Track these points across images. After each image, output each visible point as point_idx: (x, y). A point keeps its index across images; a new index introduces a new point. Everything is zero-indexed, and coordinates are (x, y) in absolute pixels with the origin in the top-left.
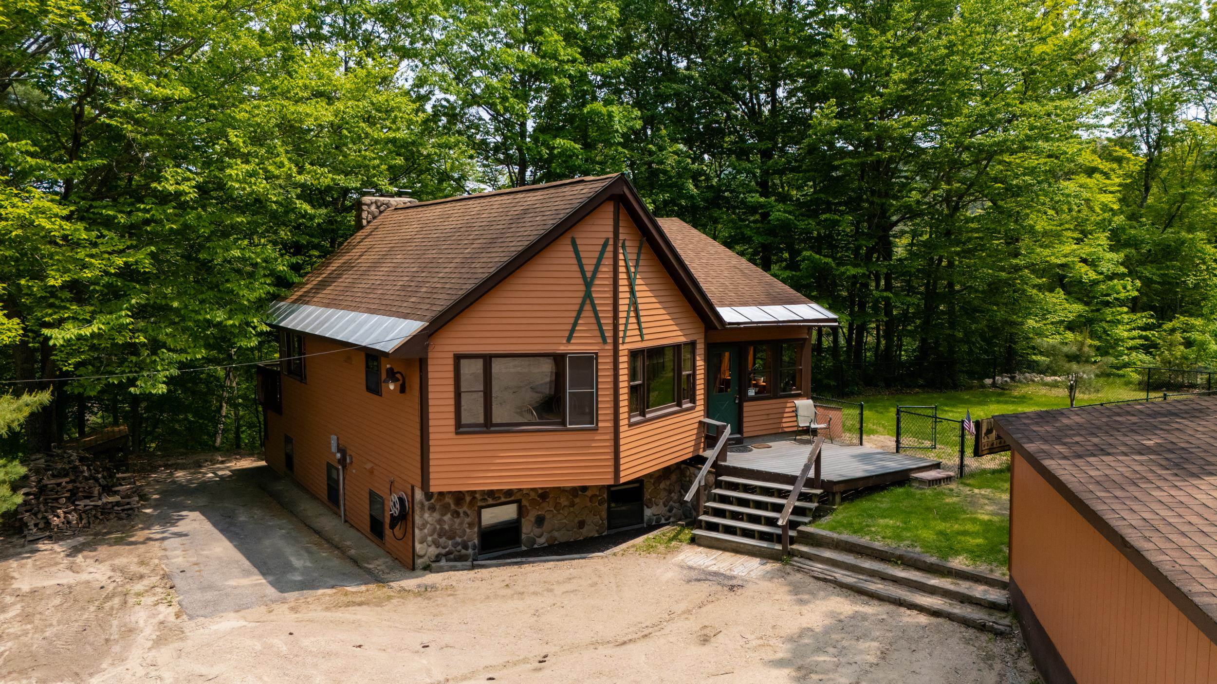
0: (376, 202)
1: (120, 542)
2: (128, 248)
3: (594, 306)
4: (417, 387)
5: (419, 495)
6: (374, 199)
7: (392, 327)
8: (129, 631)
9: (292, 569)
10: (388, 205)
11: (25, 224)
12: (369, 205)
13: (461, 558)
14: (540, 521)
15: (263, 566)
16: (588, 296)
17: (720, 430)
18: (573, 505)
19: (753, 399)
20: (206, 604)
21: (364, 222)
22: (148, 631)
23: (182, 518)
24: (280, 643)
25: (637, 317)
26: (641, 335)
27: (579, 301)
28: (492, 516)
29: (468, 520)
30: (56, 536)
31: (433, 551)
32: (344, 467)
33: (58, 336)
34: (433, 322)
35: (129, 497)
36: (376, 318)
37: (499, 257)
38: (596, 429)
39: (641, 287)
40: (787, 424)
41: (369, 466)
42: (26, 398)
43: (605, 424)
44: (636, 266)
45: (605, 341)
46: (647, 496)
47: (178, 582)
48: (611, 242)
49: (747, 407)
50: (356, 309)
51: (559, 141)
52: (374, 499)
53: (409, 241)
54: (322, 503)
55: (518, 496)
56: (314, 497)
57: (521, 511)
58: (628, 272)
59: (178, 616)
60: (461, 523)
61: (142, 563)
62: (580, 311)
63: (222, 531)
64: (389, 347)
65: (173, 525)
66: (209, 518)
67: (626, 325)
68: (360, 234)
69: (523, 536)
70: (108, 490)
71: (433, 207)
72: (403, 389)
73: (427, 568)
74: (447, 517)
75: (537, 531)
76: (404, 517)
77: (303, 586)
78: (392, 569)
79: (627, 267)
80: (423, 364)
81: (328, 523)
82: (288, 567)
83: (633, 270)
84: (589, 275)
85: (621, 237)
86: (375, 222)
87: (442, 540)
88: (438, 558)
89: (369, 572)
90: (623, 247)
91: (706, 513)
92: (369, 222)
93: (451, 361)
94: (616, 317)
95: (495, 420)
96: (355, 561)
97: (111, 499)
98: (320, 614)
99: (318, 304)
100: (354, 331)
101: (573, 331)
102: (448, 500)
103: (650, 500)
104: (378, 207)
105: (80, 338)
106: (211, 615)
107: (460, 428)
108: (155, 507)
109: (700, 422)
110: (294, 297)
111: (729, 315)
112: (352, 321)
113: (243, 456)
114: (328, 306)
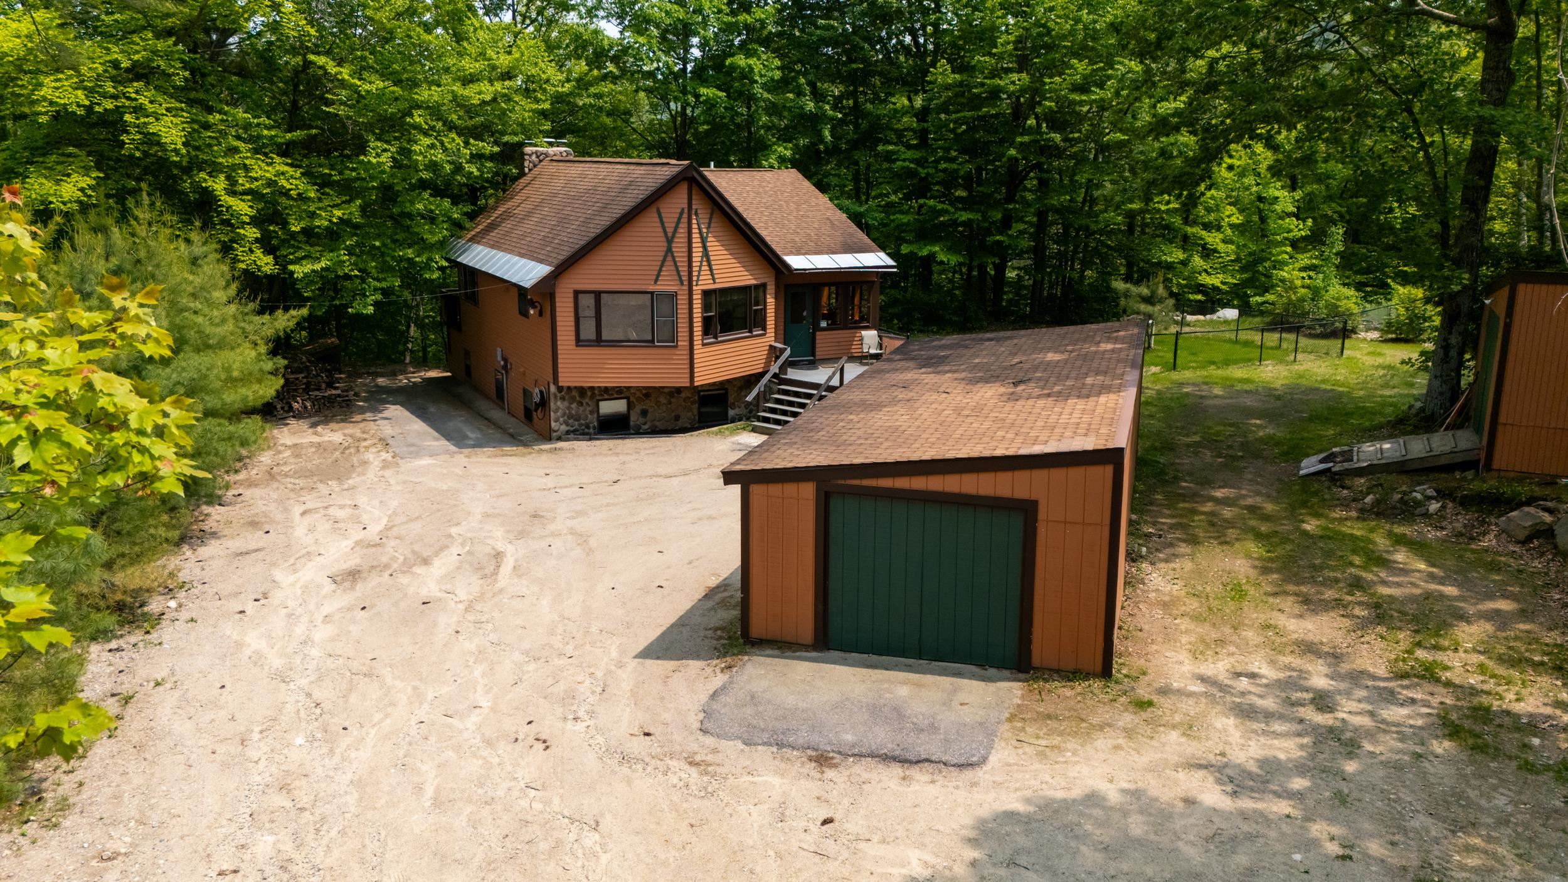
0: (536, 152)
1: (343, 421)
2: (343, 202)
3: (673, 257)
4: (549, 313)
5: (553, 389)
6: (534, 149)
7: (533, 269)
8: (365, 463)
9: (467, 437)
10: (546, 155)
11: (271, 183)
12: (530, 155)
13: (583, 434)
14: (644, 413)
15: (448, 437)
16: (669, 250)
17: (782, 351)
18: (670, 403)
19: (824, 329)
20: (411, 453)
21: (526, 170)
22: (377, 463)
23: (387, 409)
24: (459, 471)
25: (710, 265)
26: (714, 279)
27: (663, 254)
28: (609, 407)
29: (589, 409)
30: (298, 416)
31: (564, 428)
32: (507, 372)
33: (300, 270)
34: (557, 267)
35: (347, 391)
36: (524, 261)
37: (605, 221)
38: (676, 347)
39: (713, 244)
40: (855, 351)
41: (522, 370)
42: (293, 312)
43: (683, 343)
44: (708, 228)
45: (682, 284)
46: (731, 400)
47: (390, 442)
48: (686, 211)
49: (819, 336)
50: (511, 252)
51: (703, 91)
52: (526, 393)
53: (555, 195)
54: (493, 401)
55: (627, 394)
56: (487, 397)
57: (630, 406)
58: (701, 233)
59: (393, 457)
60: (584, 410)
61: (364, 432)
62: (664, 261)
63: (418, 416)
64: (527, 284)
65: (381, 412)
66: (407, 409)
67: (699, 271)
68: (523, 181)
69: (632, 423)
70: (330, 385)
71: (577, 165)
72: (541, 314)
73: (559, 439)
74: (574, 406)
75: (642, 420)
76: (544, 403)
77: (474, 446)
78: (536, 440)
79: (699, 229)
80: (552, 296)
81: (496, 414)
82: (466, 437)
83: (705, 230)
84: (670, 235)
85: (694, 207)
86: (536, 171)
87: (571, 421)
88: (568, 433)
89: (521, 441)
90: (696, 214)
91: (764, 411)
92: (530, 170)
93: (572, 295)
94: (690, 266)
95: (604, 338)
96: (512, 436)
97: (334, 392)
98: (485, 460)
99: (485, 245)
100: (508, 270)
101: (658, 275)
102: (574, 393)
103: (733, 404)
104: (538, 157)
105: (313, 271)
106: (415, 458)
107: (579, 342)
108: (365, 400)
109: (771, 346)
110: (469, 236)
111: (797, 262)
112: (508, 261)
113: (430, 369)
114: (492, 247)
